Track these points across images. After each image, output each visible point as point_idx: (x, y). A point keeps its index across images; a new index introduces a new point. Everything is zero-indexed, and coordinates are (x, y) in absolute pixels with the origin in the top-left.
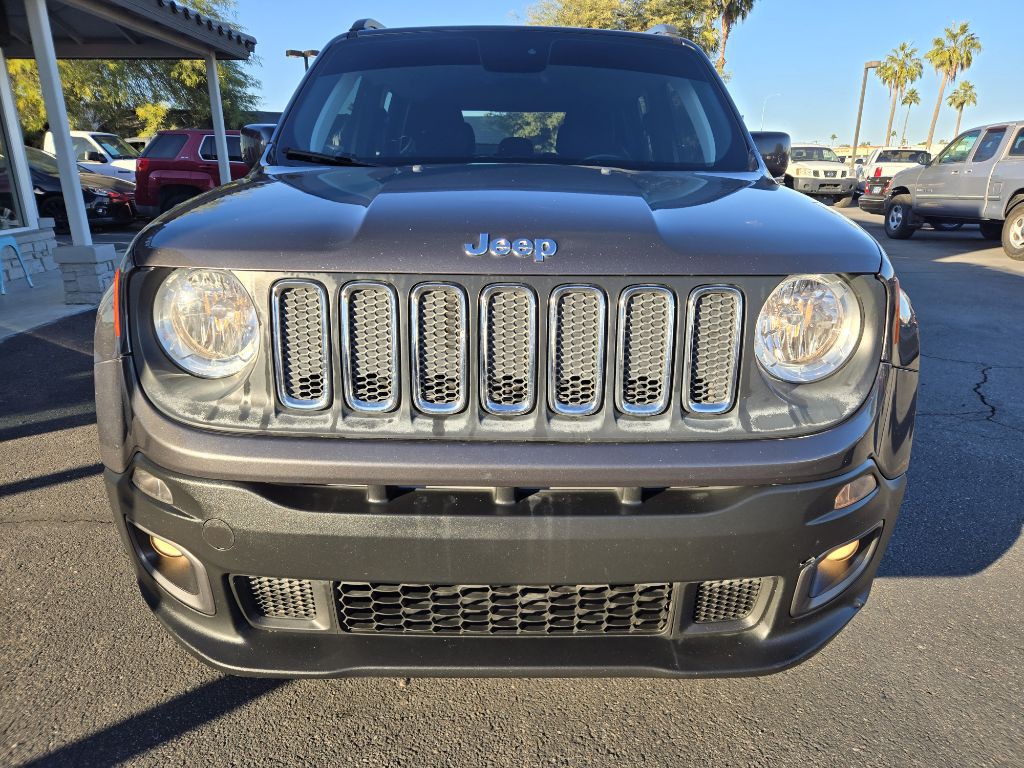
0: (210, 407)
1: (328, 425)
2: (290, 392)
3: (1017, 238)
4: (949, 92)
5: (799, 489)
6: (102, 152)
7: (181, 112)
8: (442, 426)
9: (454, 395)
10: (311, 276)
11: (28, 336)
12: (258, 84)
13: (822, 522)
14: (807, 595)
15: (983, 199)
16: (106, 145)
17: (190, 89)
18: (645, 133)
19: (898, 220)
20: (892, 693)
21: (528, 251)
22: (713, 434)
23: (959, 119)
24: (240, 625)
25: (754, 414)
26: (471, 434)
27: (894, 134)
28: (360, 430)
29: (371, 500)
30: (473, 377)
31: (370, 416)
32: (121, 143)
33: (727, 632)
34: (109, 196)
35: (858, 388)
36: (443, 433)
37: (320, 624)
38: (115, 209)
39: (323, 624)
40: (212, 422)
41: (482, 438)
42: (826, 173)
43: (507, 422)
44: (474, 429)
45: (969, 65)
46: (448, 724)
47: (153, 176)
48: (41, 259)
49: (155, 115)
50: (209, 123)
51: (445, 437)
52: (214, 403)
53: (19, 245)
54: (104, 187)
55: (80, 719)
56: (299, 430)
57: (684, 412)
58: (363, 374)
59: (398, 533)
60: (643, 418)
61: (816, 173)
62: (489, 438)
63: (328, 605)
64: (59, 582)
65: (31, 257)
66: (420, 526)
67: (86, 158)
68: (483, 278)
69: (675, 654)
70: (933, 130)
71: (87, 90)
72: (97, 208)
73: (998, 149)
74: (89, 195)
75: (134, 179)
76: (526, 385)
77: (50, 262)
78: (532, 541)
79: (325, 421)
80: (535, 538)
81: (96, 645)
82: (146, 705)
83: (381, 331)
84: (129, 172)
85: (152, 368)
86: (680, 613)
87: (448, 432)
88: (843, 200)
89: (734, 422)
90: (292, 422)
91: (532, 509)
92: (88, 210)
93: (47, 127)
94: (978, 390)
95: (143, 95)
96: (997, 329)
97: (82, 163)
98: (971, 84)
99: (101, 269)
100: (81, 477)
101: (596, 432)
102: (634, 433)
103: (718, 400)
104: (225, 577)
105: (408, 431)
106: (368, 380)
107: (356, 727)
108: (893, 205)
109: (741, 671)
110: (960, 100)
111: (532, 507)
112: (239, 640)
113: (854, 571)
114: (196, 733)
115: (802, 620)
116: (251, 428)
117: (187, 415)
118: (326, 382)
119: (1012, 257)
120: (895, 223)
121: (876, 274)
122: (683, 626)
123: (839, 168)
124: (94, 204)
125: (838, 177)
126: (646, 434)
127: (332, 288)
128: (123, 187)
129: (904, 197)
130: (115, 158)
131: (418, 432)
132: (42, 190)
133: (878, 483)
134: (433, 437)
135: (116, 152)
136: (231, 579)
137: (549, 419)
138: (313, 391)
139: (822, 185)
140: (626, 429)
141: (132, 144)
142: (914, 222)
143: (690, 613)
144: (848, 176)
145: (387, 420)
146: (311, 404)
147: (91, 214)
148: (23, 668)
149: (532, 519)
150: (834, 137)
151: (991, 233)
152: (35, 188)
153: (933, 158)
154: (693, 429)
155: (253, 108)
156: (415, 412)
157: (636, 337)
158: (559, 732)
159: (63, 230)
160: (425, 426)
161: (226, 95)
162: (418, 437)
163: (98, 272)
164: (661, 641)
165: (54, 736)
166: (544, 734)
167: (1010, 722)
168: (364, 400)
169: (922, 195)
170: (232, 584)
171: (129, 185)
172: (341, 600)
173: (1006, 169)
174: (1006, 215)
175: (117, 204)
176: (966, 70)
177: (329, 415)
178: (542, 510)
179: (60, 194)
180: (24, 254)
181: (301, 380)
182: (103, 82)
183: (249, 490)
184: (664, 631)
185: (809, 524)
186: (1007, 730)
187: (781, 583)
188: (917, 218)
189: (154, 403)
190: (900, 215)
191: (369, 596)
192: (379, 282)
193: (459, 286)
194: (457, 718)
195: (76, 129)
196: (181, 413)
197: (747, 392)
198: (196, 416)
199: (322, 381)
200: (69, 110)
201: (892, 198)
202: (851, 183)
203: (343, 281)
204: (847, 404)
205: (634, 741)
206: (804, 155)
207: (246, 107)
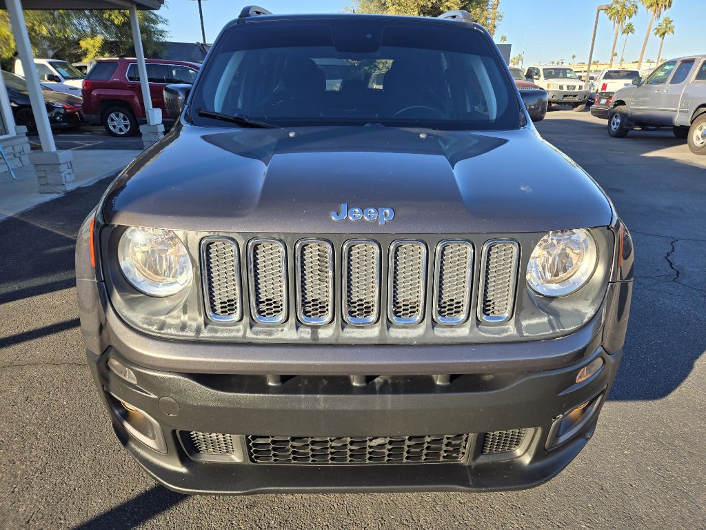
0: (160, 320)
1: (240, 334)
2: (214, 311)
3: (698, 139)
4: (655, 25)
5: (554, 373)
6: (57, 74)
7: (112, 42)
8: (317, 333)
9: (324, 312)
10: (227, 235)
11: (15, 218)
12: (165, 21)
13: (568, 392)
14: (557, 436)
15: (676, 111)
16: (59, 69)
17: (117, 27)
18: (446, 82)
19: (617, 124)
20: (607, 486)
21: (375, 217)
22: (498, 338)
23: (662, 45)
24: (184, 460)
25: (524, 323)
26: (337, 340)
27: (616, 54)
28: (262, 337)
29: (270, 384)
30: (338, 301)
31: (268, 326)
32: (70, 67)
33: (503, 459)
34: (64, 108)
35: (593, 302)
36: (317, 339)
37: (237, 457)
38: (68, 116)
39: (239, 458)
40: (162, 332)
41: (345, 342)
42: (568, 87)
43: (361, 330)
44: (338, 336)
45: (670, 6)
46: (319, 511)
47: (94, 93)
48: (19, 157)
49: (94, 46)
50: (132, 52)
51: (319, 342)
52: (163, 318)
53: (4, 148)
54: (60, 101)
55: (77, 511)
56: (221, 338)
57: (478, 322)
58: (264, 299)
59: (289, 406)
60: (451, 326)
61: (561, 87)
62: (349, 342)
63: (242, 448)
64: (55, 410)
65: (12, 156)
66: (303, 401)
67: (46, 78)
68: (344, 235)
69: (470, 476)
70: (643, 52)
71: (44, 27)
72: (56, 117)
73: (689, 75)
74: (50, 107)
75: (81, 94)
76: (373, 305)
77: (25, 159)
78: (378, 411)
79: (238, 331)
80: (381, 408)
81: (83, 457)
82: (120, 500)
83: (275, 271)
84: (77, 89)
85: (119, 292)
86: (473, 450)
87: (322, 338)
88: (580, 107)
89: (511, 330)
90: (216, 331)
91: (377, 389)
92: (50, 118)
93: (16, 54)
94: (669, 258)
95: (84, 31)
96: (682, 210)
97: (43, 82)
98: (670, 20)
99: (63, 168)
100: (62, 329)
101: (420, 337)
102: (446, 338)
103: (501, 313)
104: (174, 432)
105: (294, 338)
106: (266, 302)
107: (259, 515)
108: (614, 113)
109: (513, 487)
110: (664, 31)
111: (377, 387)
112: (183, 470)
113: (586, 417)
114: (155, 521)
115: (552, 451)
116: (189, 336)
117: (145, 326)
118: (238, 305)
119: (694, 152)
120: (615, 126)
121: (608, 226)
122: (475, 457)
123: (578, 83)
124: (53, 113)
125: (577, 90)
126: (453, 338)
127: (242, 243)
128: (73, 101)
129: (621, 108)
130: (66, 78)
131: (301, 338)
132: (16, 103)
133: (604, 362)
134: (311, 342)
135: (66, 74)
136: (177, 432)
137: (388, 328)
138: (229, 310)
139: (565, 96)
140: (441, 335)
141: (77, 67)
142: (628, 125)
143: (480, 448)
144: (583, 90)
145: (280, 329)
146: (228, 319)
147: (52, 120)
148: (37, 475)
149: (378, 396)
150: (574, 57)
151: (681, 135)
152: (11, 101)
153: (643, 80)
154: (485, 335)
155: (163, 40)
156: (299, 324)
157: (447, 274)
158: (392, 517)
159: (33, 132)
160: (305, 334)
161: (144, 30)
162: (301, 342)
163: (61, 170)
164: (461, 466)
165: (61, 524)
166: (382, 518)
167: (682, 505)
168: (264, 316)
169: (634, 107)
170: (178, 435)
171: (77, 99)
172: (250, 444)
173: (694, 89)
174: (692, 123)
175: (70, 113)
176: (668, 10)
177: (241, 326)
178: (384, 389)
179: (30, 107)
180: (7, 154)
181: (221, 303)
182: (55, 22)
183: (189, 378)
184: (462, 460)
185: (560, 394)
186: (680, 511)
187: (540, 430)
188: (630, 123)
189: (123, 318)
190: (619, 121)
191: (269, 442)
192: (274, 239)
193: (328, 241)
194: (325, 508)
195: (38, 57)
196: (141, 325)
197: (521, 309)
198: (151, 327)
199: (235, 303)
200: (32, 42)
201: (613, 108)
202: (586, 94)
203: (249, 238)
204: (586, 313)
205: (441, 522)
206: (553, 74)
207: (158, 39)
